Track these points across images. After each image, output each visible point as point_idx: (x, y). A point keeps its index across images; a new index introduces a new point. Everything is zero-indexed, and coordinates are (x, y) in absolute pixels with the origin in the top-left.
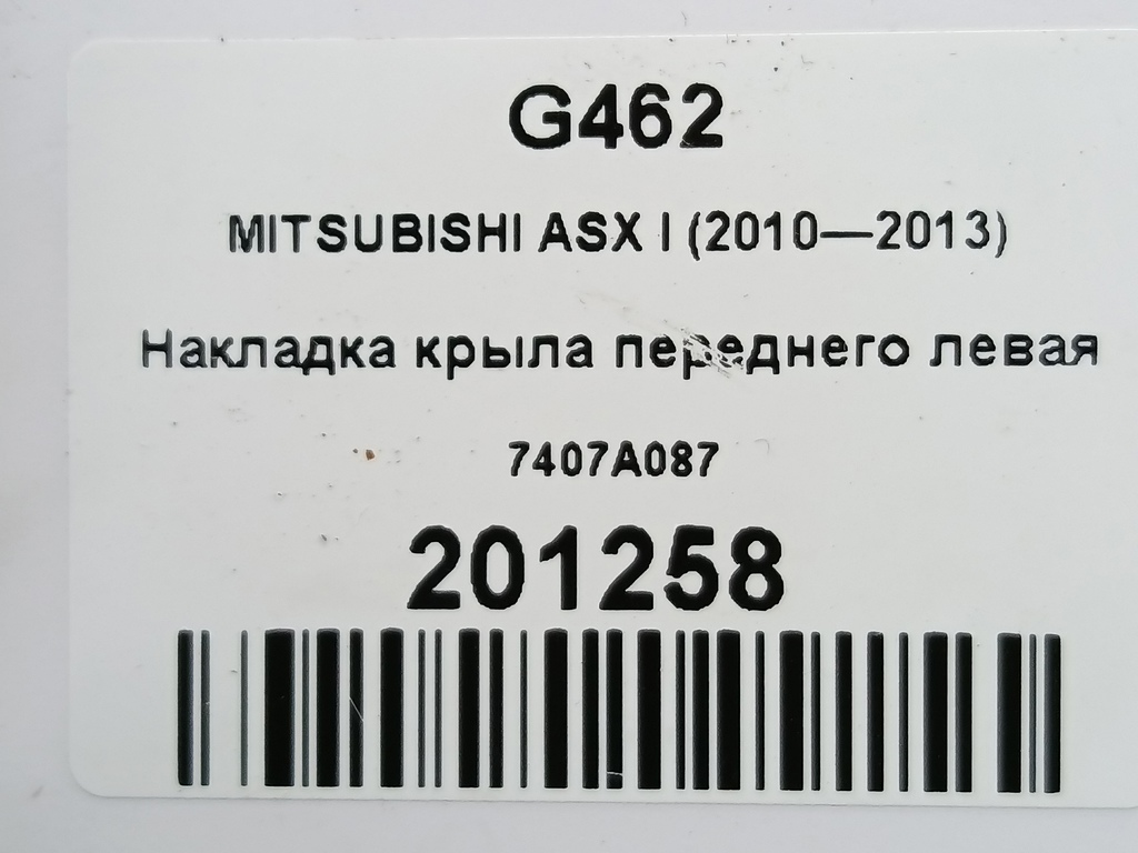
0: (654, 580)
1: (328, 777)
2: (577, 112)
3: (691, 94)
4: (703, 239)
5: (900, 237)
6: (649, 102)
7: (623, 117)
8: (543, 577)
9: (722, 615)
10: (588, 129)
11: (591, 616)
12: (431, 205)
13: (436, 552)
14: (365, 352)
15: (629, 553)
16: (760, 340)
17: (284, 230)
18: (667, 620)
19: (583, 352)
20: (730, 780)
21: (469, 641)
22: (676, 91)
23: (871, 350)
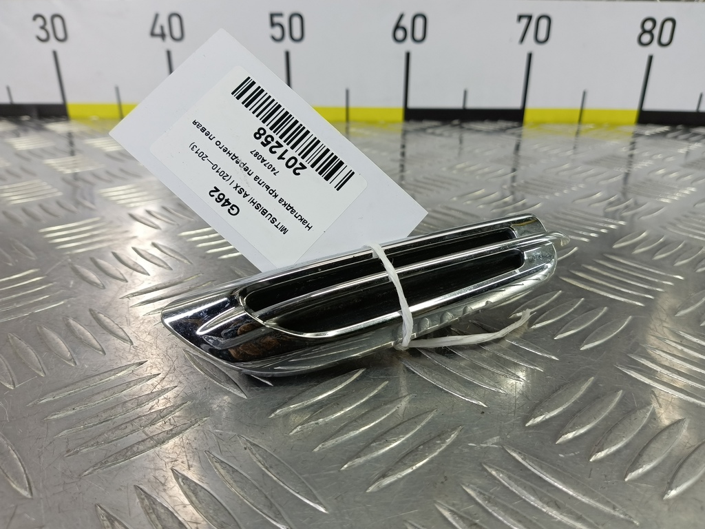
0: (273, 144)
1: (336, 157)
2: (229, 207)
3: (213, 196)
4: (229, 177)
5: (204, 156)
6: (219, 200)
7: (224, 201)
8: (287, 156)
9: (269, 132)
10: (229, 204)
11: (285, 147)
12: (258, 213)
13: (297, 171)
14: (283, 203)
15: (274, 150)
16: (233, 159)
17: (279, 226)
18: (277, 138)
19: (256, 178)
20: (287, 113)
21: (303, 158)
22: (214, 198)
23: (221, 146)
